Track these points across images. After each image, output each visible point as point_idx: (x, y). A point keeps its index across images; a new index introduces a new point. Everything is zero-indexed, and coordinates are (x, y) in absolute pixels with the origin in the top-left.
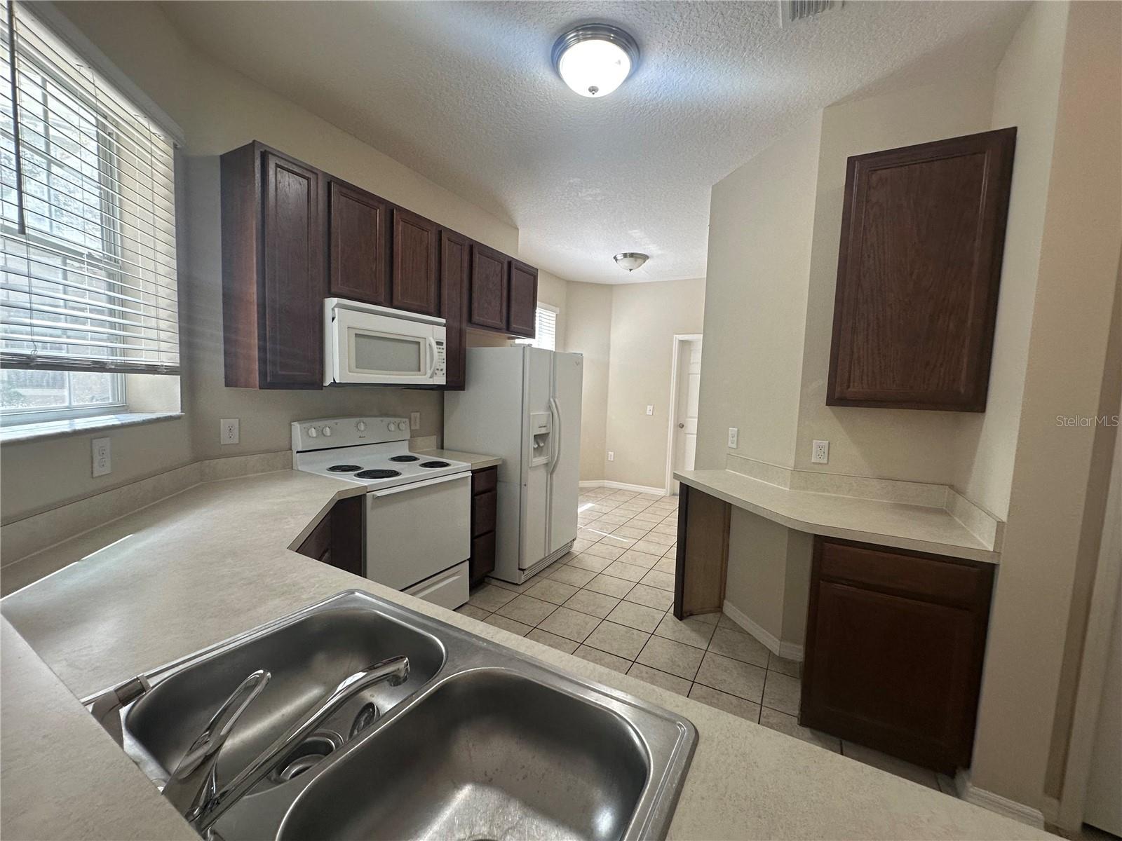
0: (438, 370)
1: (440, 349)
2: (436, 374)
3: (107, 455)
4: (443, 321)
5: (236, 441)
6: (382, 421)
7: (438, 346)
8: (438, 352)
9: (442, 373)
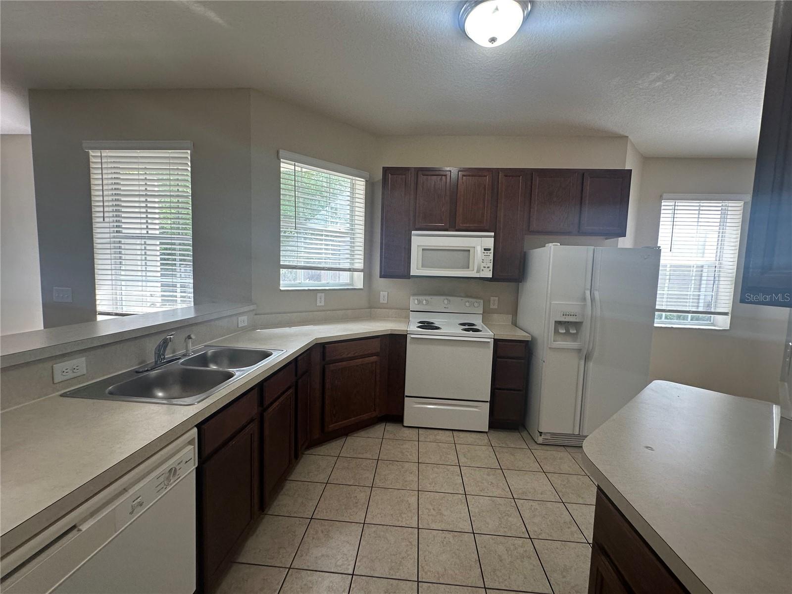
0: (485, 267)
1: (487, 253)
2: (482, 270)
3: (323, 299)
4: (493, 234)
5: (386, 302)
6: (462, 300)
7: (485, 252)
8: (485, 255)
9: (489, 269)
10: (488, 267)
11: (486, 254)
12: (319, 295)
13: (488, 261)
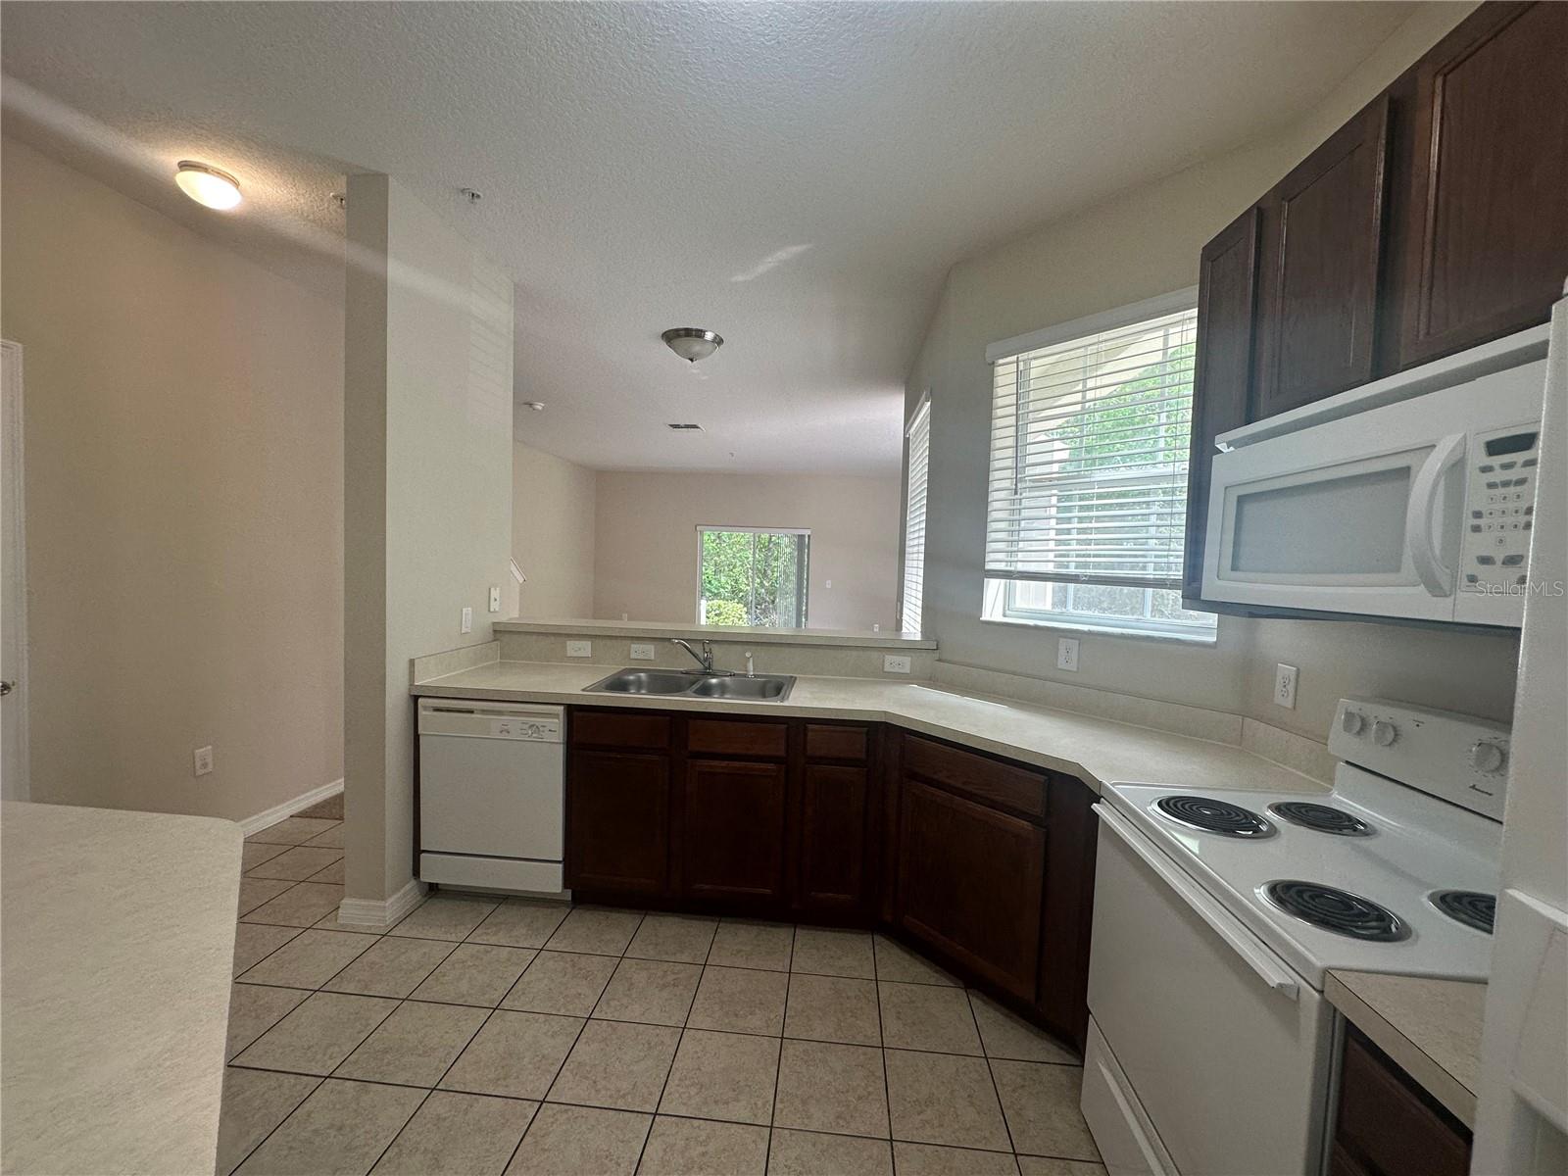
0: (1485, 560)
1: (1506, 467)
2: (1472, 579)
3: (1074, 656)
7: (1497, 461)
8: (1491, 486)
9: (1513, 573)
10: (1514, 561)
11: (1499, 476)
12: (1063, 643)
13: (1509, 520)
